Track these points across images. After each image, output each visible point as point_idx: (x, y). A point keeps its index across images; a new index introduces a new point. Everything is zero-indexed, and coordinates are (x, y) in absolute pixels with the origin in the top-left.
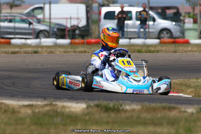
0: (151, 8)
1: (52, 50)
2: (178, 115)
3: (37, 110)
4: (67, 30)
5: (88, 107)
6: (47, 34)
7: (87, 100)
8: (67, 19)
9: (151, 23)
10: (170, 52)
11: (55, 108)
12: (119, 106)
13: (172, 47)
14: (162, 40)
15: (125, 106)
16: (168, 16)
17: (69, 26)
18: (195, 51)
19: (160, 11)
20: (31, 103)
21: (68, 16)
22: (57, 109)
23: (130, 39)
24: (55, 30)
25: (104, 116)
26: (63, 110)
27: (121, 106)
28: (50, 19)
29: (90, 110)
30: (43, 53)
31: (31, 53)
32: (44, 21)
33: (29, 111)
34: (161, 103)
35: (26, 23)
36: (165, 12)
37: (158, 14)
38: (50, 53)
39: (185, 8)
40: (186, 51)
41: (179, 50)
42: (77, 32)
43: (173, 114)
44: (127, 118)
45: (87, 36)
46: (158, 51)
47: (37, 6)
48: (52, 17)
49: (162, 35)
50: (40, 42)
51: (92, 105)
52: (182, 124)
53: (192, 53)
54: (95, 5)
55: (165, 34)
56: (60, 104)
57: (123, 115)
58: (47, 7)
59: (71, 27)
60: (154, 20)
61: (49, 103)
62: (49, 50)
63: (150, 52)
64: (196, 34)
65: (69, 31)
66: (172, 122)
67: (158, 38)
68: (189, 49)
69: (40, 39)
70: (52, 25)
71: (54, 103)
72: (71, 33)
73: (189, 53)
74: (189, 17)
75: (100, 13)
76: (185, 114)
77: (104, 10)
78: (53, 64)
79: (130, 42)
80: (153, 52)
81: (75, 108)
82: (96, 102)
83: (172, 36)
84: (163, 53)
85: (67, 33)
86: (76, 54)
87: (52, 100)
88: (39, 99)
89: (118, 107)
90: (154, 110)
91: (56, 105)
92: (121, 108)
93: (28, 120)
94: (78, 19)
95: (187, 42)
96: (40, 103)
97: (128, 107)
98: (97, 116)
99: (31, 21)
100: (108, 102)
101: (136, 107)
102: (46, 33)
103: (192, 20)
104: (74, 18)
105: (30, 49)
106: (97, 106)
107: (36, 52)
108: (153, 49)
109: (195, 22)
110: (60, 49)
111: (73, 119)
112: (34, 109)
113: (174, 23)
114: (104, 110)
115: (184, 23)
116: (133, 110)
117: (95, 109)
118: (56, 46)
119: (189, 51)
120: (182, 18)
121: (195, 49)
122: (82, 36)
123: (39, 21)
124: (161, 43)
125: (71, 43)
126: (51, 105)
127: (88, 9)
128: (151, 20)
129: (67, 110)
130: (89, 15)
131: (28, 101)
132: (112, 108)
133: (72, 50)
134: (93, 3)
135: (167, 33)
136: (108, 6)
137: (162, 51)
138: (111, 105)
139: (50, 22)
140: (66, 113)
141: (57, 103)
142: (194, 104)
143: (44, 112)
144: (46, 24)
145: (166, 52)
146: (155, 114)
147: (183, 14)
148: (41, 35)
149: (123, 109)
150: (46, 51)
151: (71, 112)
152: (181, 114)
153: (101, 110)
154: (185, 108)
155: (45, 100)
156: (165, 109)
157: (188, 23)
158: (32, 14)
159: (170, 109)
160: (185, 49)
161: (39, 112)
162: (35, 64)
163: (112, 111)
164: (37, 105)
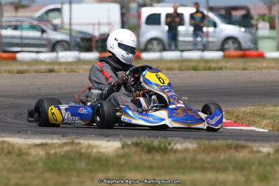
0: (211, 9)
1: (73, 67)
2: (248, 156)
3: (53, 151)
4: (94, 40)
5: (123, 147)
6: (67, 46)
7: (121, 136)
8: (94, 25)
9: (211, 29)
10: (238, 69)
11: (78, 148)
12: (167, 144)
13: (240, 63)
14: (227, 53)
15: (175, 144)
16: (234, 19)
17: (97, 34)
18: (273, 68)
19: (223, 12)
20: (44, 141)
21: (96, 21)
22: (80, 149)
23: (182, 51)
24: (78, 40)
25: (146, 158)
26: (89, 151)
27: (169, 144)
28: (70, 24)
29: (126, 150)
30: (61, 71)
31: (44, 72)
32: (62, 28)
33: (42, 153)
34: (225, 139)
35: (38, 30)
36: (230, 14)
37: (222, 17)
38: (70, 72)
39: (257, 8)
40: (259, 69)
41: (250, 66)
43: (242, 155)
44: (178, 161)
46: (221, 69)
47: (52, 7)
48: (74, 21)
49: (226, 46)
50: (57, 57)
51: (129, 143)
52: (253, 168)
53: (268, 71)
54: (133, 6)
55: (230, 45)
56: (84, 142)
57: (172, 157)
58: (66, 8)
59: (101, 35)
60: (215, 25)
61: (69, 141)
62: (70, 67)
63: (210, 69)
64: (273, 44)
65: (97, 41)
66: (241, 167)
67: (222, 49)
68: (264, 65)
69: (57, 52)
70: (74, 34)
71: (76, 141)
72: (99, 44)
73: (264, 71)
74: (264, 20)
75: (139, 16)
76: (259, 155)
77: (146, 12)
78: (76, 87)
79: (181, 56)
80: (214, 69)
81: (106, 147)
82: (135, 140)
83: (240, 48)
84: (228, 71)
85: (94, 44)
87: (74, 137)
88: (55, 136)
89: (165, 145)
90: (216, 149)
91: (79, 143)
92: (169, 147)
93: (40, 165)
94: (109, 24)
95: (261, 56)
96: (56, 141)
97: (178, 146)
98: (137, 159)
99: (45, 28)
100: (152, 139)
101: (190, 145)
102: (65, 44)
103: (267, 25)
104: (104, 24)
105: (43, 67)
106: (137, 145)
107: (51, 71)
108: (213, 65)
109: (272, 27)
110: (85, 67)
111: (103, 162)
112: (48, 149)
113: (243, 29)
114: (145, 150)
115: (257, 29)
116: (187, 150)
117: (134, 149)
118: (79, 62)
119: (264, 68)
120: (254, 22)
121: (273, 65)
123: (55, 28)
124: (225, 57)
126: (72, 143)
127: (124, 11)
128: (211, 24)
129: (95, 150)
130: (125, 19)
131: (40, 138)
132: (157, 146)
134: (129, 3)
135: (234, 43)
136: (151, 6)
137: (226, 68)
138: (156, 143)
139: (71, 30)
140: (93, 155)
141: (81, 141)
142: (271, 141)
143: (63, 153)
144: (64, 31)
145: (232, 69)
146: (216, 155)
147: (256, 17)
148: (58, 47)
149: (172, 148)
150: (65, 69)
151: (100, 153)
152: (254, 154)
153: (142, 150)
154: (258, 147)
155: (63, 136)
156: (231, 149)
157: (262, 29)
158: (45, 17)
159: (237, 148)
160: (259, 65)
161: (56, 153)
162: (49, 87)
163: (157, 152)
164: (53, 144)
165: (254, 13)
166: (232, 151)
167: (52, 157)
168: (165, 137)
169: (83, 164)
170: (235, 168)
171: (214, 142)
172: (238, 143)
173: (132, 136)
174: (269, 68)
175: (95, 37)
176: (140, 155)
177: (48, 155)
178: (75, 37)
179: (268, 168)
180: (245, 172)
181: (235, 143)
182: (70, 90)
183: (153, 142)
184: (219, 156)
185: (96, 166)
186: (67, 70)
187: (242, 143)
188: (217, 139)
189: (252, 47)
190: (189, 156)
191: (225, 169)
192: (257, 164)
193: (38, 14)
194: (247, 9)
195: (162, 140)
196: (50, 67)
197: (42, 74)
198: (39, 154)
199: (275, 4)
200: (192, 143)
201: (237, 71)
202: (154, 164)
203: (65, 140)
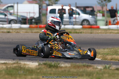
0: (78, 7)
1: (18, 31)
2: (92, 70)
3: (9, 66)
4: (27, 19)
5: (39, 65)
7: (38, 60)
8: (27, 13)
9: (77, 16)
10: (88, 33)
11: (20, 65)
12: (58, 64)
13: (89, 30)
14: (84, 26)
15: (61, 64)
16: (87, 12)
17: (28, 17)
18: (103, 33)
19: (82, 9)
20: (5, 62)
21: (28, 11)
22: (21, 66)
23: (65, 25)
24: (21, 19)
26: (25, 66)
27: (59, 64)
28: (17, 12)
29: (40, 66)
30: (13, 32)
31: (6, 33)
32: (14, 14)
33: (4, 67)
34: (83, 63)
35: (3, 15)
37: (81, 11)
38: (17, 33)
40: (97, 33)
41: (93, 32)
42: (33, 21)
43: (90, 69)
44: (62, 72)
45: (39, 23)
46: (81, 33)
47: (9, 5)
48: (19, 11)
49: (84, 23)
50: (11, 26)
51: (42, 63)
52: (94, 75)
53: (101, 34)
54: (44, 5)
55: (85, 23)
56: (22, 63)
57: (60, 70)
58: (16, 5)
59: (30, 17)
60: (79, 14)
61: (16, 62)
62: (17, 31)
63: (76, 33)
64: (104, 23)
65: (28, 20)
66: (89, 74)
67: (82, 25)
68: (100, 32)
69: (11, 24)
70: (19, 17)
71: (19, 62)
72: (30, 21)
73: (99, 34)
74: (100, 13)
75: (47, 10)
76: (97, 70)
77: (50, 8)
79: (64, 27)
80: (78, 33)
81: (31, 65)
82: (44, 62)
83: (89, 24)
84: (84, 34)
85: (27, 21)
86: (33, 34)
87: (18, 60)
88: (10, 60)
89: (57, 65)
90: (79, 67)
91: (20, 63)
92: (59, 66)
93: (4, 72)
94: (34, 13)
95: (98, 28)
96: (10, 62)
97: (63, 65)
98: (45, 70)
99: (6, 14)
100: (51, 62)
101: (68, 65)
102: (15, 21)
103: (101, 15)
104: (32, 13)
105: (5, 31)
106: (45, 64)
107: (9, 32)
108: (78, 31)
109: (103, 16)
110: (23, 31)
111: (30, 71)
112: (7, 65)
113: (91, 16)
114: (48, 66)
115: (97, 16)
116: (66, 67)
117: (43, 66)
118: (21, 28)
119: (100, 33)
120: (95, 13)
121: (103, 32)
122: (37, 23)
123: (11, 14)
124: (83, 28)
125: (30, 27)
126: (17, 63)
127: (40, 7)
128: (77, 14)
129: (27, 66)
130: (41, 11)
131: (4, 61)
132: (54, 65)
133: (30, 31)
134: (43, 4)
135: (87, 22)
136: (52, 5)
137: (83, 32)
138: (53, 64)
139: (17, 15)
140: (26, 68)
141: (21, 62)
142: (102, 64)
143: (13, 67)
144: (15, 15)
145: (86, 33)
146: (79, 69)
147: (96, 11)
148: (12, 22)
149: (60, 66)
150: (15, 31)
151: (29, 67)
152: (94, 69)
153: (47, 67)
154: (97, 66)
155: (13, 60)
156: (85, 67)
157: (99, 16)
158: (7, 9)
159: (88, 66)
160: (97, 31)
161: (10, 67)
162: (8, 39)
163: (54, 67)
164: (9, 63)
165: (96, 9)
166: (85, 68)
167: (8, 69)
168: (57, 61)
169: (22, 72)
170: (86, 75)
171: (78, 64)
172: (88, 64)
173: (43, 61)
174: (102, 33)
175: (27, 18)
176: (46, 69)
177: (7, 68)
178: (19, 18)
179: (101, 75)
180: (91, 77)
181: (87, 64)
182: (17, 40)
183: (52, 63)
184: (80, 70)
185: (27, 73)
186: (16, 32)
187: (90, 64)
188: (79, 63)
189: (95, 23)
190: (67, 69)
191: (82, 75)
192: (96, 73)
193: (4, 8)
194: (93, 8)
195: (56, 62)
196: (8, 31)
197: (5, 33)
198: (3, 67)
199: (104, 6)
200: (68, 64)
201: (88, 34)
202: (52, 72)
203: (14, 62)
